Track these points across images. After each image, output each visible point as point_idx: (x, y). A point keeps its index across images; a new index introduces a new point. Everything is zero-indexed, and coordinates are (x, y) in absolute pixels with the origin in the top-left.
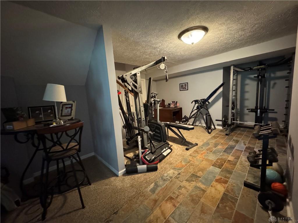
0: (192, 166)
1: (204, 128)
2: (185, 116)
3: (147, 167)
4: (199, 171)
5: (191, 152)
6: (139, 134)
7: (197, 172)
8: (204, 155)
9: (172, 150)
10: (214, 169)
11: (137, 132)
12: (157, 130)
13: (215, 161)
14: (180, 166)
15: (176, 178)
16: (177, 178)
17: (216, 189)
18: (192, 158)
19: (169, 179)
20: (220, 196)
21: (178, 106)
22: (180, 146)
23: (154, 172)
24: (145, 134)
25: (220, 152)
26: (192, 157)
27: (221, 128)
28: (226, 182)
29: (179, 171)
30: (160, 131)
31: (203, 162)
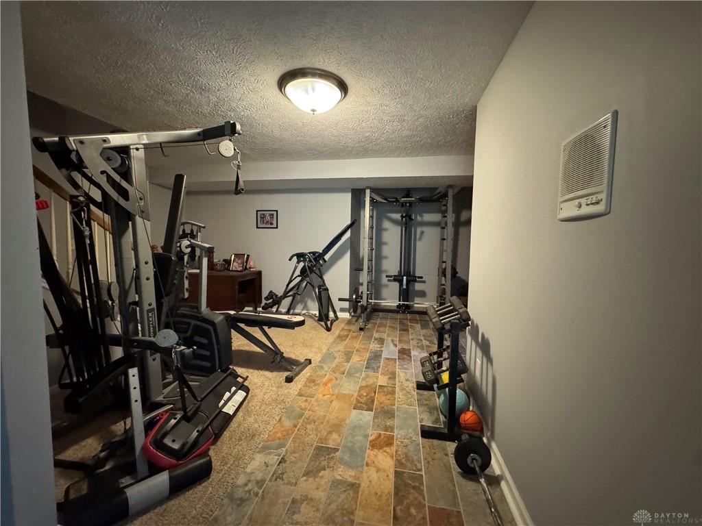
0: (310, 423)
1: (315, 320)
2: (271, 291)
3: (171, 479)
4: (330, 433)
5: (299, 386)
6: (128, 361)
7: (326, 439)
8: (329, 385)
9: (247, 390)
10: (360, 416)
11: (118, 352)
12: (197, 339)
13: (356, 394)
14: (279, 435)
15: (276, 480)
16: (278, 477)
17: (378, 471)
18: (306, 401)
19: (256, 489)
20: (389, 485)
21: (250, 268)
22: (267, 373)
23: (200, 488)
24: (153, 357)
25: (359, 370)
26: (305, 398)
27: (346, 315)
28: (389, 442)
29: (279, 451)
30: (210, 339)
31: (333, 403)
